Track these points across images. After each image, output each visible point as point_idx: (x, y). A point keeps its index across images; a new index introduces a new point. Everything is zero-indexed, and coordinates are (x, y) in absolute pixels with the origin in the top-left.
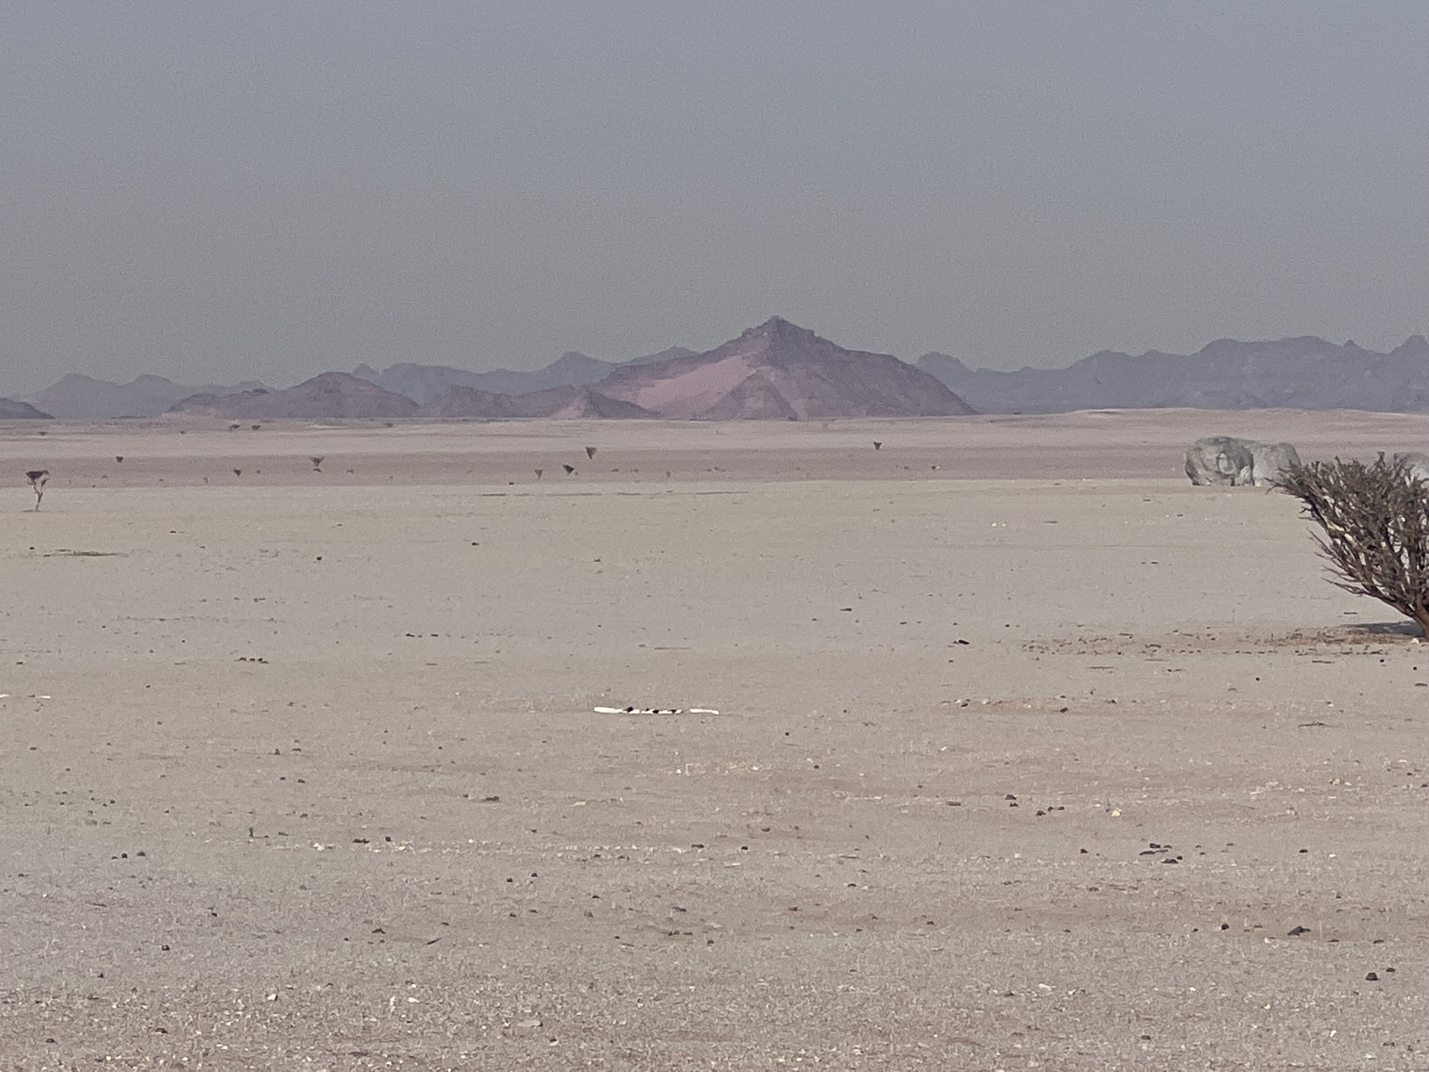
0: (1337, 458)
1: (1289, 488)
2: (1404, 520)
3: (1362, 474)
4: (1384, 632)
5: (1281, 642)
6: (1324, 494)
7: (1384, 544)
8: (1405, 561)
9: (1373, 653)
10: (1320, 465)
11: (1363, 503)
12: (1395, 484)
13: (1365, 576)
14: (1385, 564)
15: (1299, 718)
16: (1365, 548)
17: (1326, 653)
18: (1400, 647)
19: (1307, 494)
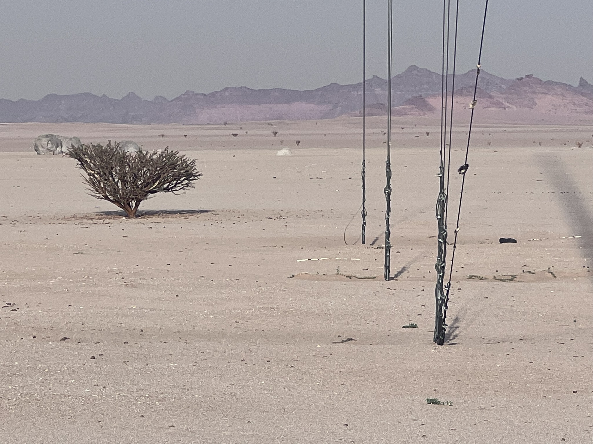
0: (91, 143)
1: (71, 155)
2: (119, 168)
3: (102, 149)
4: (111, 214)
5: (68, 219)
6: (86, 158)
7: (111, 178)
8: (120, 185)
9: (106, 224)
10: (84, 146)
11: (102, 161)
12: (115, 153)
13: (103, 191)
14: (111, 187)
15: (73, 251)
16: (103, 180)
17: (86, 223)
18: (118, 221)
19: (79, 158)
